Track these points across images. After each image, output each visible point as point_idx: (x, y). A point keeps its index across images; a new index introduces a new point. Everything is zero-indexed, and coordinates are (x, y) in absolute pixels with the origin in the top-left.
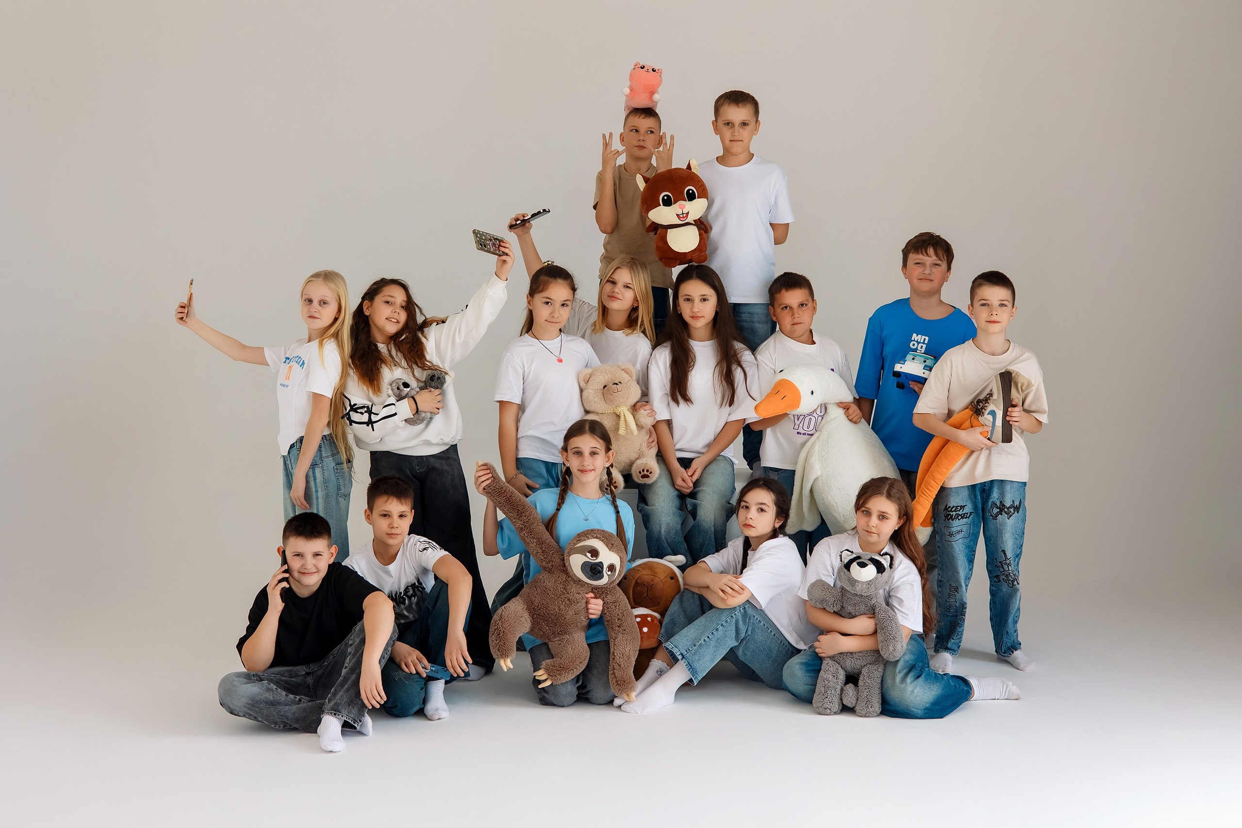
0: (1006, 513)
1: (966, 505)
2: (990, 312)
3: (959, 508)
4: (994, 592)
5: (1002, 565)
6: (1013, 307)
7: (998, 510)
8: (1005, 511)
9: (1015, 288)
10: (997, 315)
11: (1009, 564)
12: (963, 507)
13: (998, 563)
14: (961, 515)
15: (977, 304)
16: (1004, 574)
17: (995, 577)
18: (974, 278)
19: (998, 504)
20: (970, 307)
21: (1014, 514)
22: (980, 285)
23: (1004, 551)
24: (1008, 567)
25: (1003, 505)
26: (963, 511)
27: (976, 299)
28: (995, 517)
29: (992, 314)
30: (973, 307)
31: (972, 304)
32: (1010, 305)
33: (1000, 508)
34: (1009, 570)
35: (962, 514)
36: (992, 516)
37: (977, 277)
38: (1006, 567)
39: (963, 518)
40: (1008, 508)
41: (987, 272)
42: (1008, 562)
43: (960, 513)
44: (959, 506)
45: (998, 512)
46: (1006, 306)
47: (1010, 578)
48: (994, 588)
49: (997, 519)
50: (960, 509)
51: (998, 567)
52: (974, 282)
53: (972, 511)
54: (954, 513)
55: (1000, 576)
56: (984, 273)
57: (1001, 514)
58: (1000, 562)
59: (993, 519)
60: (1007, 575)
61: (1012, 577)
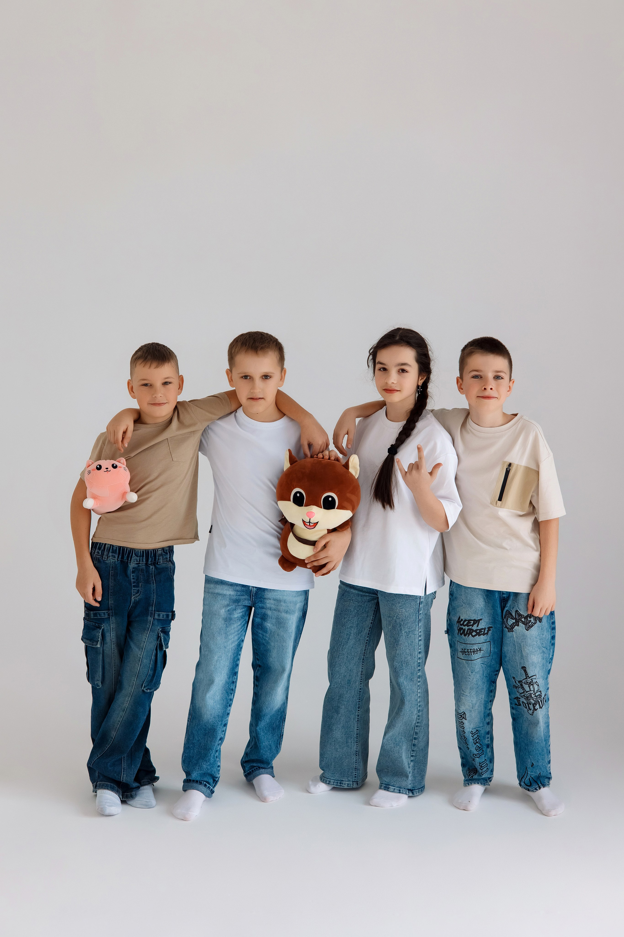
0: (523, 623)
1: (481, 619)
2: (484, 385)
3: (472, 622)
4: (515, 717)
5: (522, 685)
6: (510, 380)
7: (514, 621)
8: (522, 621)
9: (512, 358)
10: (491, 389)
11: (530, 683)
12: (476, 622)
13: (517, 682)
14: (476, 631)
15: (467, 377)
16: (524, 695)
17: (514, 699)
18: (463, 346)
19: (514, 614)
20: (460, 380)
21: (535, 623)
22: (471, 353)
23: (524, 668)
24: (529, 687)
25: (520, 615)
26: (478, 626)
27: (467, 369)
28: (511, 629)
29: (485, 389)
30: (462, 380)
31: (461, 377)
32: (506, 377)
33: (515, 619)
34: (530, 690)
35: (478, 630)
36: (508, 628)
37: (468, 344)
38: (526, 687)
39: (479, 634)
40: (526, 618)
41: (478, 339)
42: (529, 680)
43: (475, 628)
44: (472, 620)
45: (514, 623)
46: (502, 378)
47: (532, 701)
48: (514, 712)
49: (513, 631)
50: (474, 624)
51: (516, 687)
52: (463, 350)
53: (490, 626)
54: (466, 628)
55: (520, 698)
56: (475, 339)
57: (518, 625)
58: (519, 682)
59: (509, 631)
60: (527, 697)
61: (533, 699)
